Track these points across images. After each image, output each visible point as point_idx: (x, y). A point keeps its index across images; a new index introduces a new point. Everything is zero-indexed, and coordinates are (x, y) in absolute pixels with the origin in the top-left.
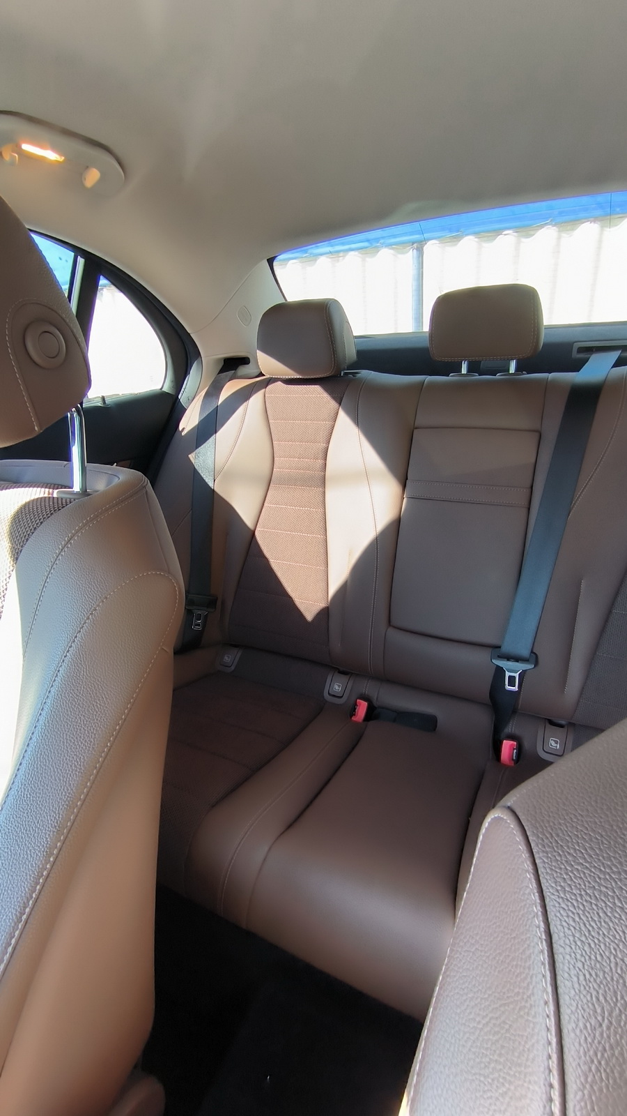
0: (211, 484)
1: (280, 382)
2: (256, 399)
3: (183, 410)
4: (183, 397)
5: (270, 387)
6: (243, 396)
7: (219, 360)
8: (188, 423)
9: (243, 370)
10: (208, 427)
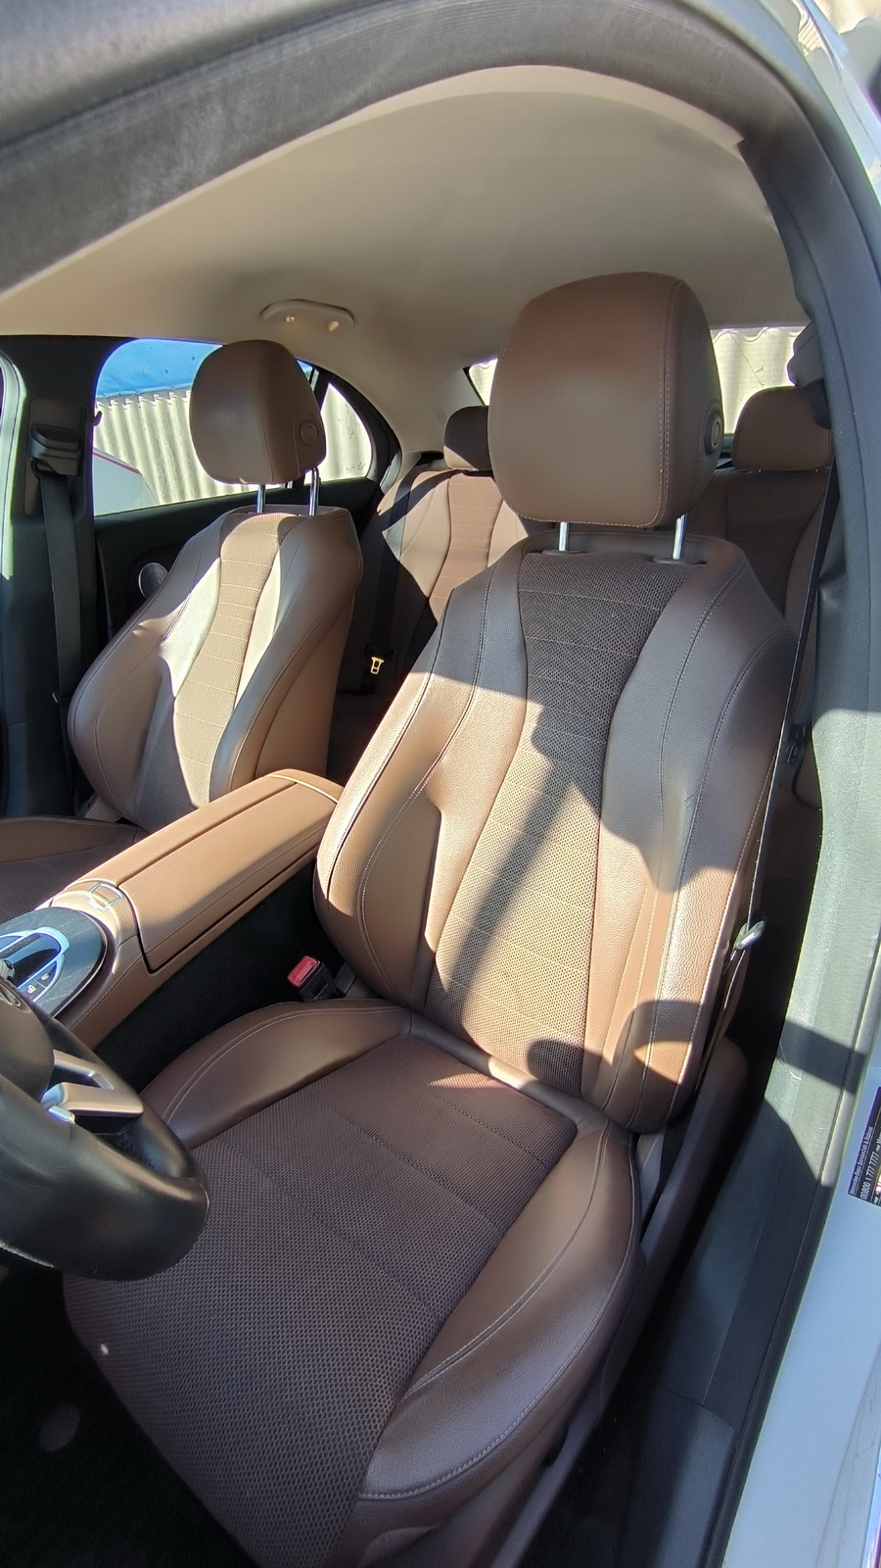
0: (398, 557)
1: (462, 474)
2: (442, 485)
3: (382, 495)
4: (383, 485)
5: (453, 477)
6: (432, 483)
7: (417, 454)
8: (384, 506)
9: (437, 463)
10: (401, 509)
